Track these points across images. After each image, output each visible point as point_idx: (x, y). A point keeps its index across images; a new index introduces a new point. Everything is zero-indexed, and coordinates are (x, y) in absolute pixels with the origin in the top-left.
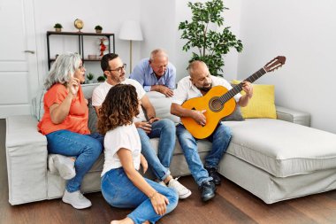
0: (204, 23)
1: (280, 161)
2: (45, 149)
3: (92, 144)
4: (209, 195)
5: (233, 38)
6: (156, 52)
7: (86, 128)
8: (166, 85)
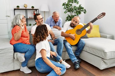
0: (72, 3)
1: (106, 53)
2: (13, 50)
3: (31, 48)
4: (78, 67)
5: (83, 8)
6: (54, 13)
7: (29, 42)
8: (59, 26)
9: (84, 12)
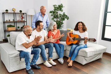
9: (67, 19)
